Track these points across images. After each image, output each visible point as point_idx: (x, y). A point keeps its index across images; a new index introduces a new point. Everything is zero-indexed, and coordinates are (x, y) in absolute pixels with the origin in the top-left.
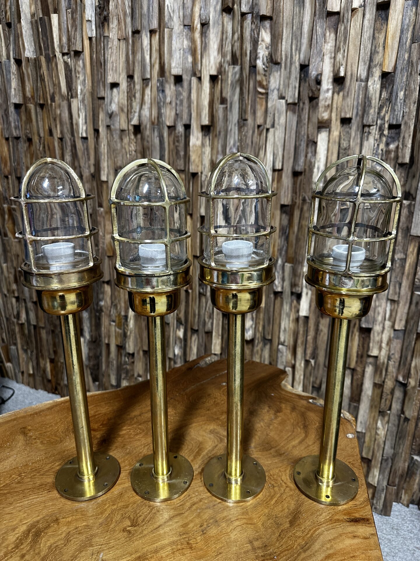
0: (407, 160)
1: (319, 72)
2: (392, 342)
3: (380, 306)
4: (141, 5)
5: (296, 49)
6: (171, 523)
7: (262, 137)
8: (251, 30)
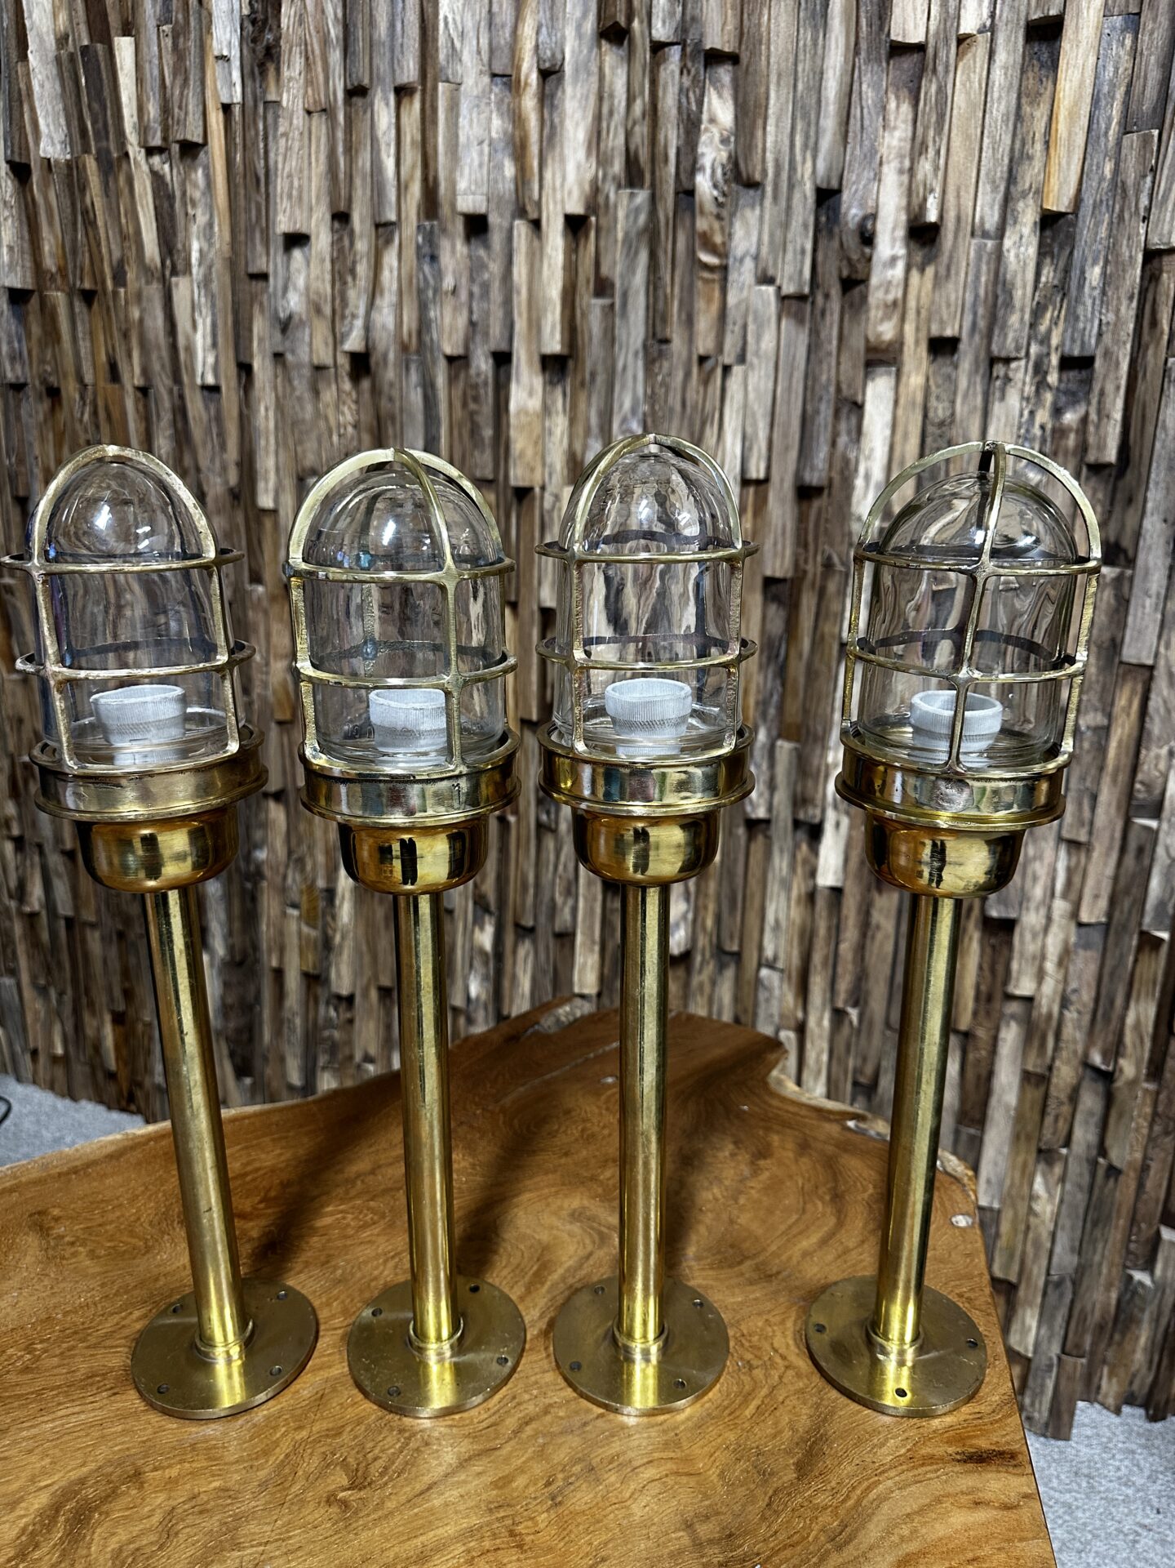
0: (1111, 455)
1: (869, 211)
2: (1073, 957)
3: (1039, 857)
4: (371, 15)
5: (805, 146)
6: (463, 1477)
7: (710, 389)
8: (681, 90)
